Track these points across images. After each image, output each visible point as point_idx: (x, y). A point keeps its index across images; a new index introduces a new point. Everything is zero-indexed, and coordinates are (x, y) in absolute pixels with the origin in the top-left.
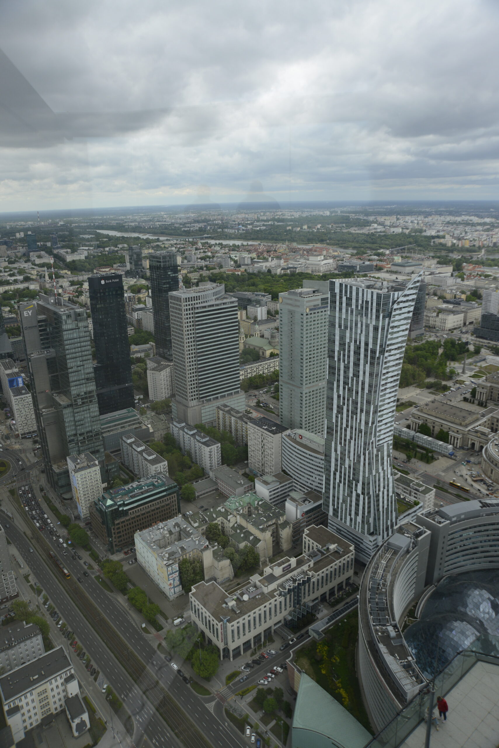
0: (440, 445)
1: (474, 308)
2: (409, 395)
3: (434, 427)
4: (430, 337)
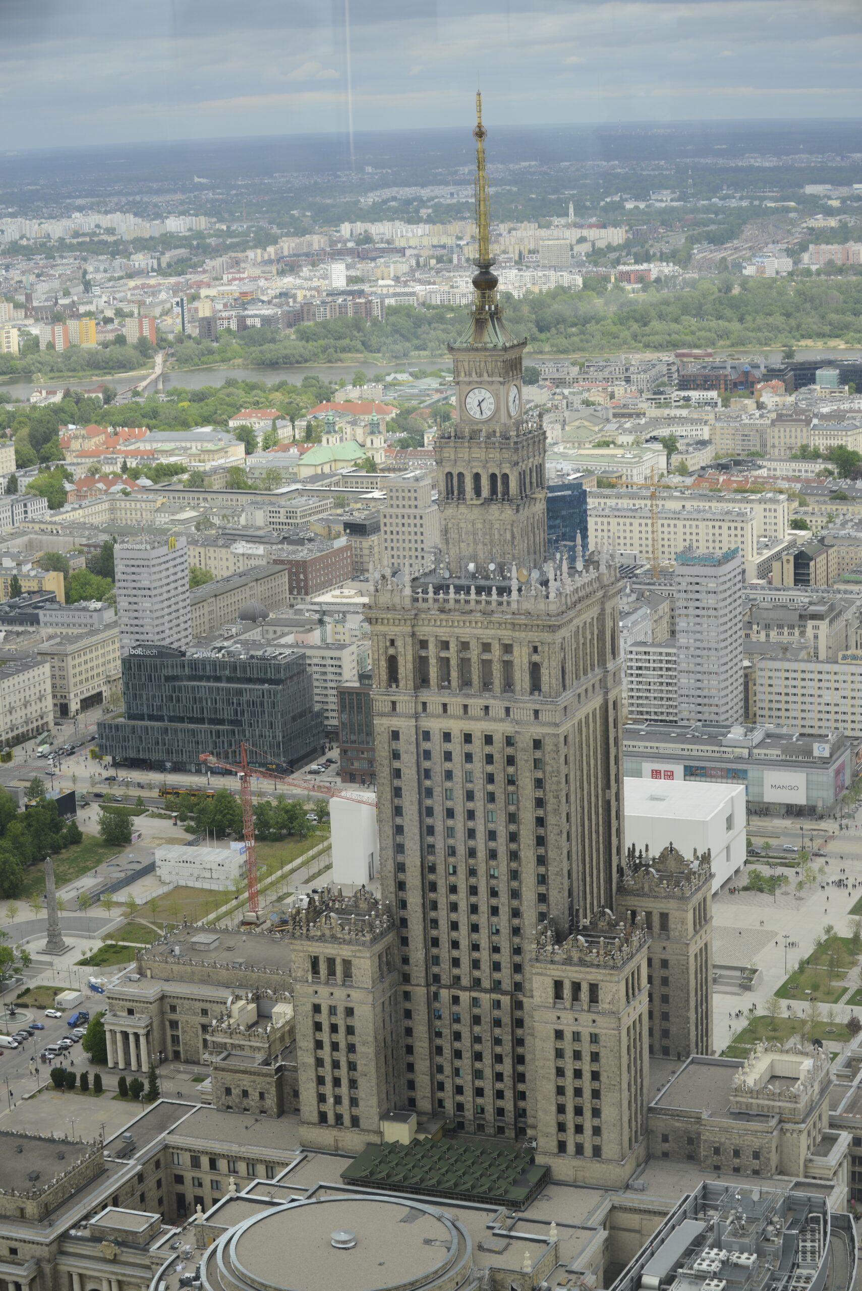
1: (94, 631)
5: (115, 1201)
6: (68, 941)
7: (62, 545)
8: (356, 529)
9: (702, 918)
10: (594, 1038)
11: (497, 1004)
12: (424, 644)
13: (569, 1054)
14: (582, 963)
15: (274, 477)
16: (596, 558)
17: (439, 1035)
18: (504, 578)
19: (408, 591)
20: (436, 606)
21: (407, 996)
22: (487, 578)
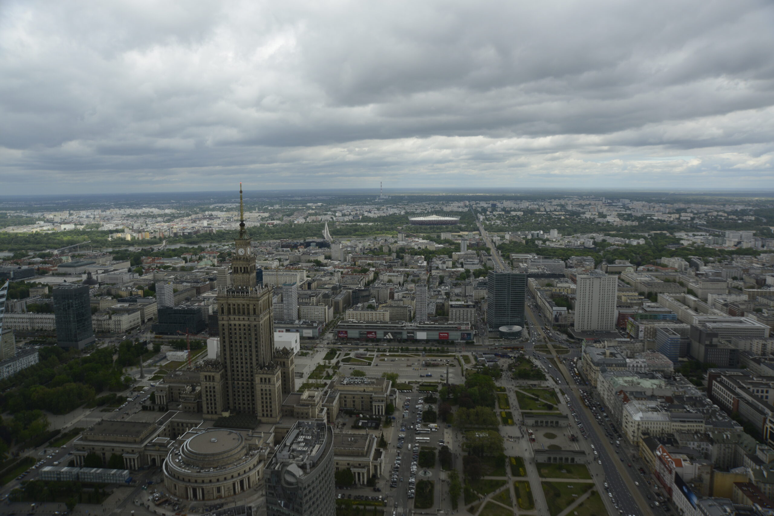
0: (113, 474)
1: (150, 304)
2: (75, 421)
3: (104, 454)
4: (103, 343)
5: (159, 436)
6: (146, 375)
7: (142, 283)
8: (211, 280)
9: (292, 363)
10: (270, 390)
11: (247, 384)
12: (229, 305)
13: (264, 394)
14: (266, 374)
15: (192, 268)
16: (267, 285)
17: (234, 391)
18: (247, 290)
19: (226, 293)
20: (232, 296)
21: (227, 383)
22: (243, 290)
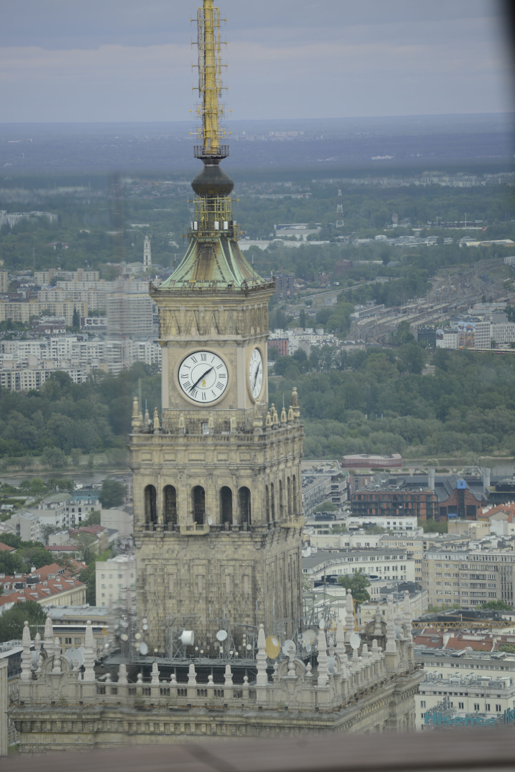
16: (378, 632)
18: (243, 654)
20: (132, 700)
22: (212, 654)
